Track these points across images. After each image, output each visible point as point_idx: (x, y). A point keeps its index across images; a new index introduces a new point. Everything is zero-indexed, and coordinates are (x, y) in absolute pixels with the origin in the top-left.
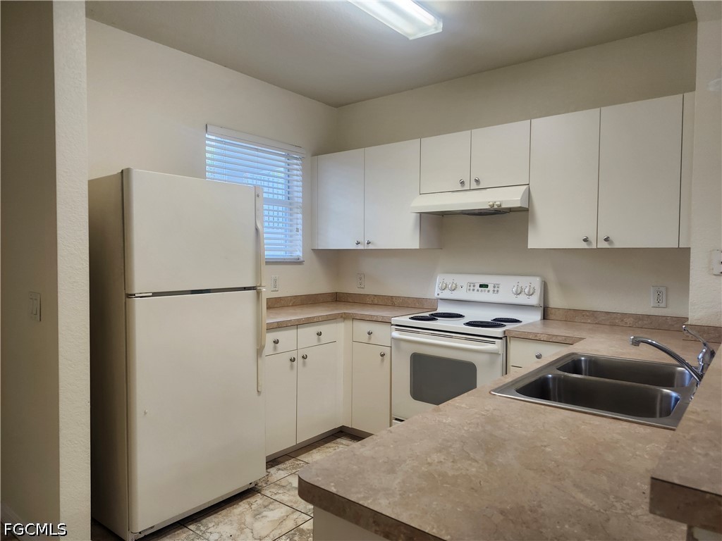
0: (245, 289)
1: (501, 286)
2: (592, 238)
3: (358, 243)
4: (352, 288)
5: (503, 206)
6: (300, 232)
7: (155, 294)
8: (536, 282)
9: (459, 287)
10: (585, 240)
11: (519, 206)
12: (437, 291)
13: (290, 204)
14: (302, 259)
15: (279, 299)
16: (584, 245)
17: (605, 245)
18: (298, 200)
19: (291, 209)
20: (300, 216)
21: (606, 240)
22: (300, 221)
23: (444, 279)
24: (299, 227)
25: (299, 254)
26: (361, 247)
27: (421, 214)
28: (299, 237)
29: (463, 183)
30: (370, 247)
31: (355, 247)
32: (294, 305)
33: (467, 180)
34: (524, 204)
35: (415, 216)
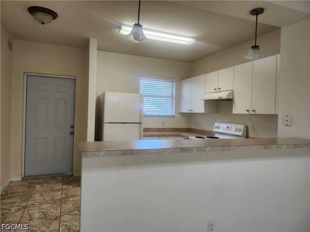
1: (232, 128)
2: (250, 110)
3: (189, 111)
4: (193, 127)
5: (222, 98)
6: (174, 106)
7: (109, 123)
8: (242, 127)
9: (220, 128)
10: (247, 111)
11: (226, 98)
12: (214, 129)
13: (172, 97)
14: (174, 116)
15: (165, 129)
16: (247, 113)
17: (253, 113)
18: (174, 96)
19: (172, 99)
20: (174, 101)
21: (253, 111)
22: (174, 103)
23: (216, 124)
24: (174, 105)
25: (174, 114)
26: (190, 112)
27: (205, 100)
28: (174, 108)
29: (215, 89)
30: (192, 112)
31: (188, 112)
32: (170, 131)
33: (217, 88)
34: (231, 97)
35: (203, 102)
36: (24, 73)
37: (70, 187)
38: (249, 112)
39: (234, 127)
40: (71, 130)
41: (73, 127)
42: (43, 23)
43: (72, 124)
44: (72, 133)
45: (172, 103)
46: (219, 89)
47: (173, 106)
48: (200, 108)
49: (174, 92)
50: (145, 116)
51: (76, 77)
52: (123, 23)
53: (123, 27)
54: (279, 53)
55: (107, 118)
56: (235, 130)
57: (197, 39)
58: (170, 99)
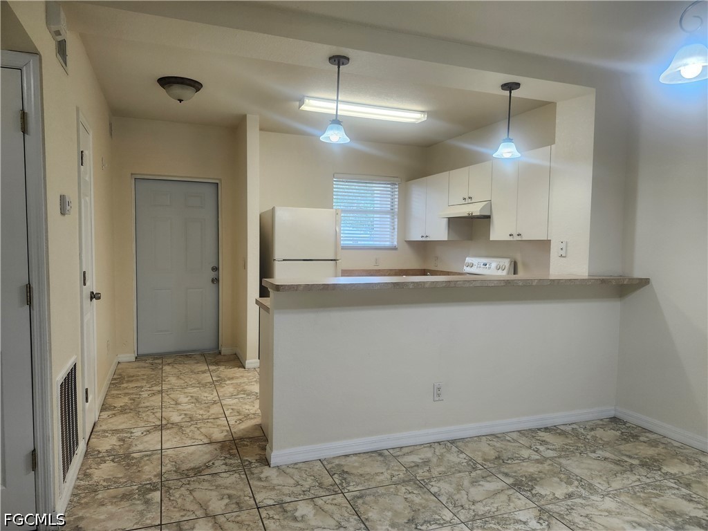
0: (332, 260)
1: (492, 265)
2: (514, 235)
3: (422, 237)
5: (474, 215)
6: (396, 230)
7: (284, 260)
8: (506, 263)
9: (474, 265)
10: (510, 235)
11: (478, 214)
12: (465, 268)
13: (393, 213)
14: (397, 247)
15: (379, 271)
16: (510, 238)
17: (519, 238)
18: (396, 210)
19: (393, 216)
20: (396, 220)
21: (518, 235)
22: (396, 223)
23: (468, 260)
24: (396, 227)
25: (396, 243)
26: (424, 239)
27: (449, 218)
28: (396, 233)
29: (464, 199)
30: (428, 239)
31: (421, 239)
32: (389, 275)
33: (467, 197)
34: (487, 213)
35: (446, 220)
36: (132, 174)
37: (222, 368)
38: (513, 238)
39: (494, 263)
40: (213, 274)
41: (216, 269)
42: (181, 101)
43: (214, 264)
44: (216, 281)
45: (393, 223)
46: (470, 198)
47: (394, 229)
48: (439, 232)
49: (396, 203)
50: (344, 248)
51: (220, 180)
52: (306, 95)
53: (307, 101)
54: (554, 143)
55: (279, 251)
56: (497, 267)
57: (430, 114)
58: (388, 216)
